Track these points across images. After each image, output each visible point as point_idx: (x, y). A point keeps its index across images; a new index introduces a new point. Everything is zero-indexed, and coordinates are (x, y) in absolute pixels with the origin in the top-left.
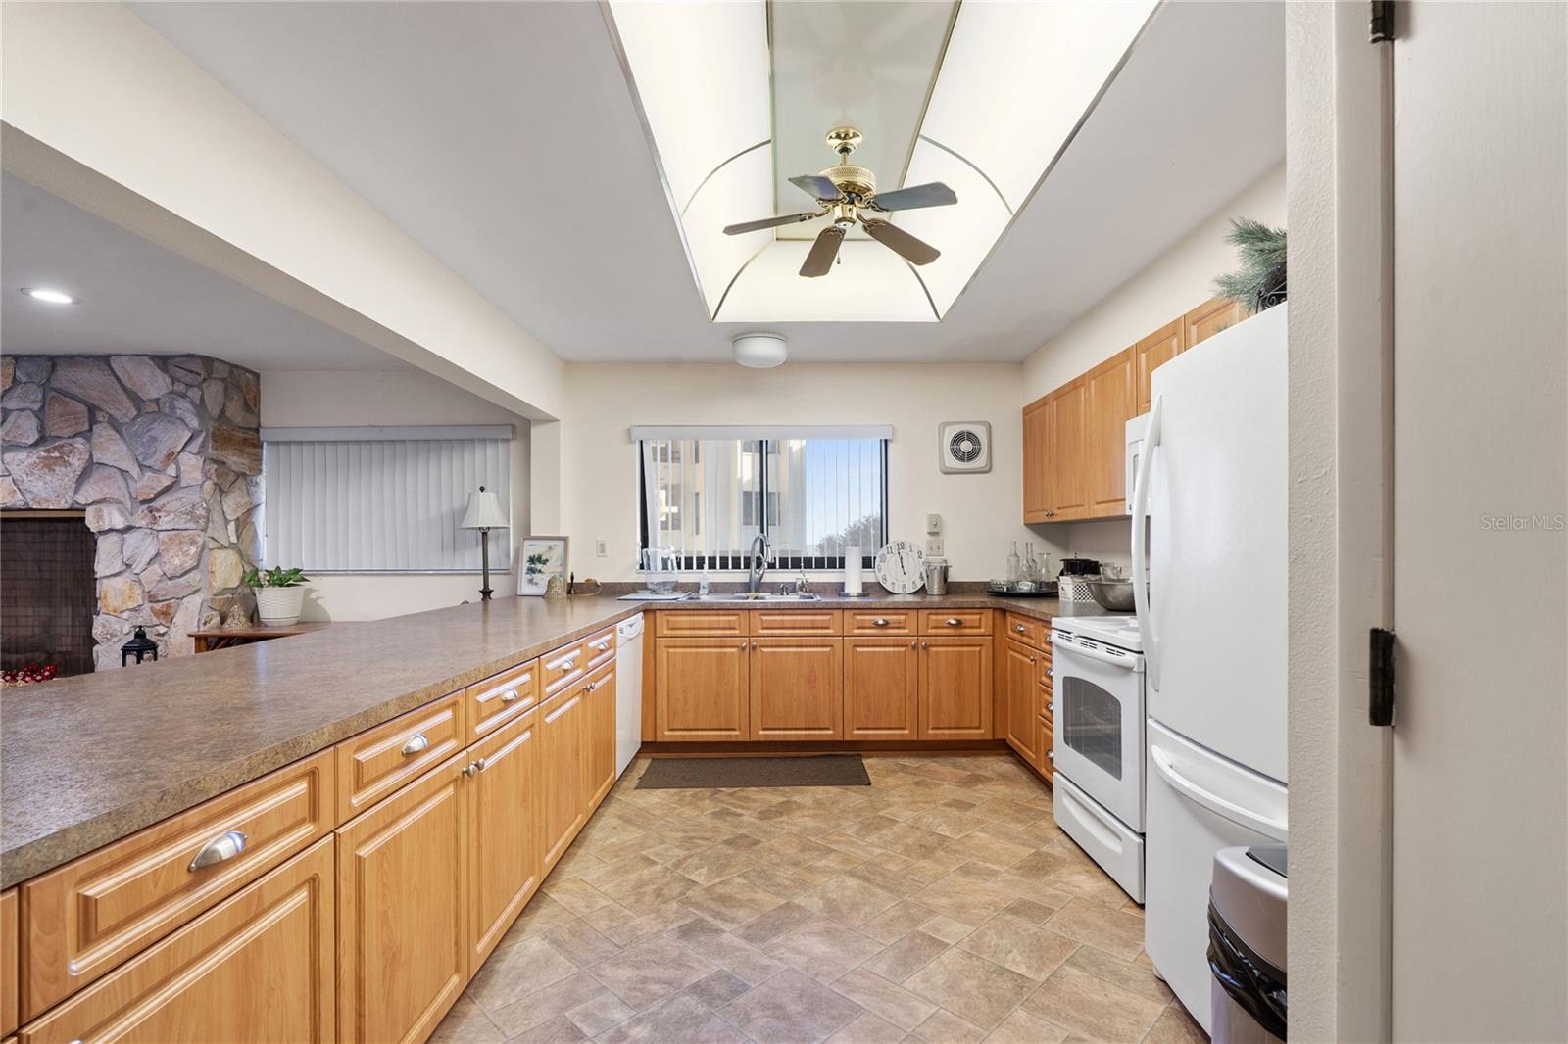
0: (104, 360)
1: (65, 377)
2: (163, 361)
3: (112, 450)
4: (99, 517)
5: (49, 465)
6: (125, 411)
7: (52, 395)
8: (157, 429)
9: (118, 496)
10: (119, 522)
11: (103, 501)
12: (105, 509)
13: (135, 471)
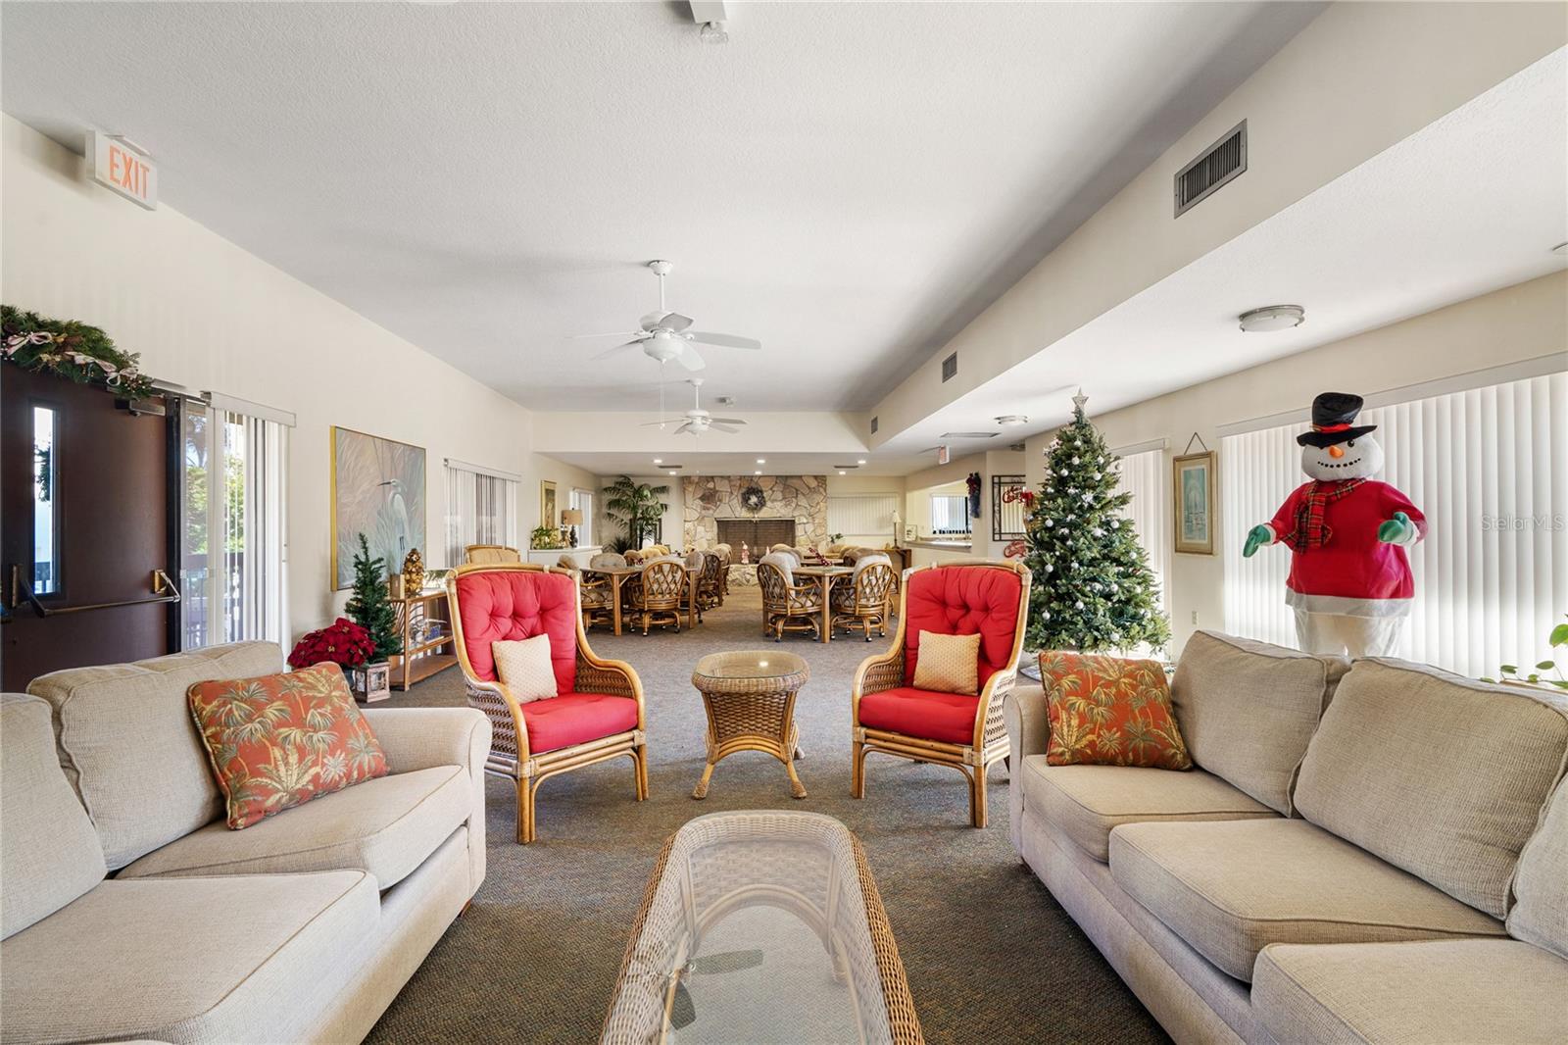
0: (801, 477)
1: (789, 482)
2: (816, 477)
3: (803, 502)
4: (799, 519)
5: (786, 506)
6: (806, 491)
7: (786, 487)
8: (815, 496)
9: (805, 513)
10: (805, 521)
11: (801, 515)
12: (802, 518)
13: (809, 508)
